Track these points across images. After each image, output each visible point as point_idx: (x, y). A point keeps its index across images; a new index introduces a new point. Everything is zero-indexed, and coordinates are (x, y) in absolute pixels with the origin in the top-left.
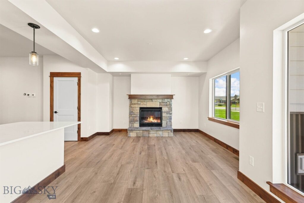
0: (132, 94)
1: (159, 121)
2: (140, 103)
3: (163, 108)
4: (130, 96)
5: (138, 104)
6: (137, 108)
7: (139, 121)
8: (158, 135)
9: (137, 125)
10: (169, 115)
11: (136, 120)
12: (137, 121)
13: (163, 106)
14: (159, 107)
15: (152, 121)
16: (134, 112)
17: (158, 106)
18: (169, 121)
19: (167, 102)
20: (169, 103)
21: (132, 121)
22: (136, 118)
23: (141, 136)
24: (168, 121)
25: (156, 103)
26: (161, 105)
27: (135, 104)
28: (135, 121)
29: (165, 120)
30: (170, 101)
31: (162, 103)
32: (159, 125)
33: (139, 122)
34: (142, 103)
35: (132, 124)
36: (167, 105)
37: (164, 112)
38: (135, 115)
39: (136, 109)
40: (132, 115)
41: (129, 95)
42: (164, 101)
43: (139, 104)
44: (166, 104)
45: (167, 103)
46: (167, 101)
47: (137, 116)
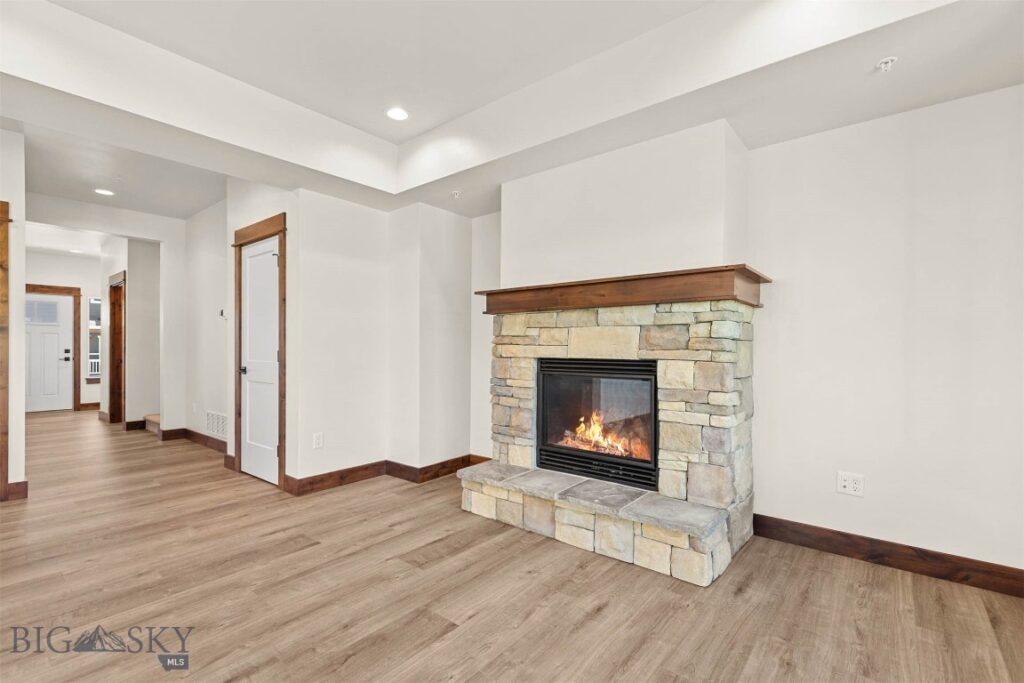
0: (505, 285)
1: (640, 451)
2: (534, 332)
3: (660, 366)
4: (491, 298)
5: (528, 341)
6: (523, 364)
7: (533, 433)
8: (603, 548)
9: (524, 453)
10: (703, 418)
11: (518, 428)
12: (521, 431)
13: (667, 354)
14: (635, 357)
15: (597, 445)
16: (509, 382)
17: (633, 354)
18: (705, 459)
19: (687, 326)
20: (702, 330)
21: (503, 431)
22: (521, 414)
23: (512, 523)
24: (694, 458)
25: (620, 330)
26: (652, 347)
27: (513, 340)
28: (513, 432)
29: (678, 450)
30: (709, 316)
31: (655, 333)
32: (641, 474)
33: (534, 442)
34: (545, 334)
35: (504, 447)
36: (687, 348)
37: (673, 394)
38: (512, 402)
39: (520, 368)
40: (503, 400)
41: (490, 294)
42: (666, 319)
43: (534, 342)
44: (683, 339)
45: (692, 329)
46: (690, 320)
47: (521, 405)
